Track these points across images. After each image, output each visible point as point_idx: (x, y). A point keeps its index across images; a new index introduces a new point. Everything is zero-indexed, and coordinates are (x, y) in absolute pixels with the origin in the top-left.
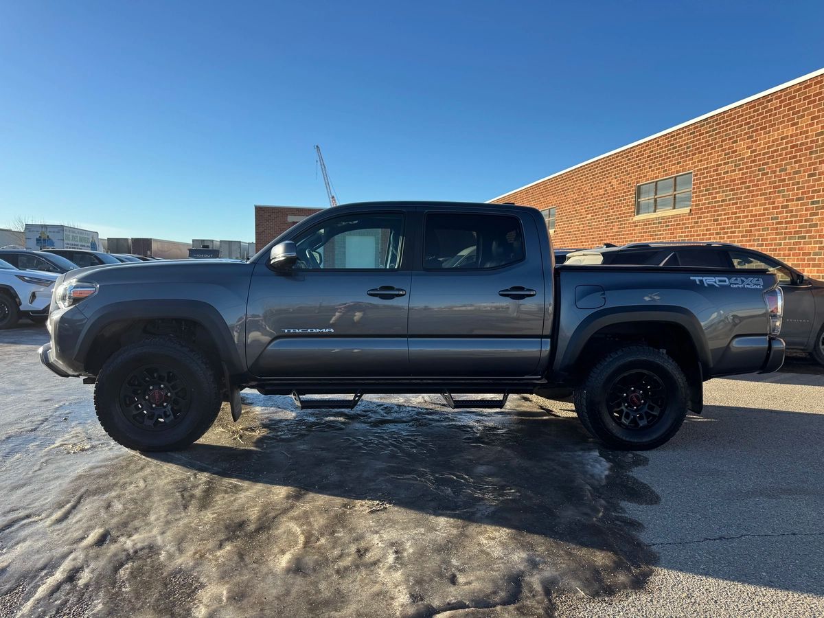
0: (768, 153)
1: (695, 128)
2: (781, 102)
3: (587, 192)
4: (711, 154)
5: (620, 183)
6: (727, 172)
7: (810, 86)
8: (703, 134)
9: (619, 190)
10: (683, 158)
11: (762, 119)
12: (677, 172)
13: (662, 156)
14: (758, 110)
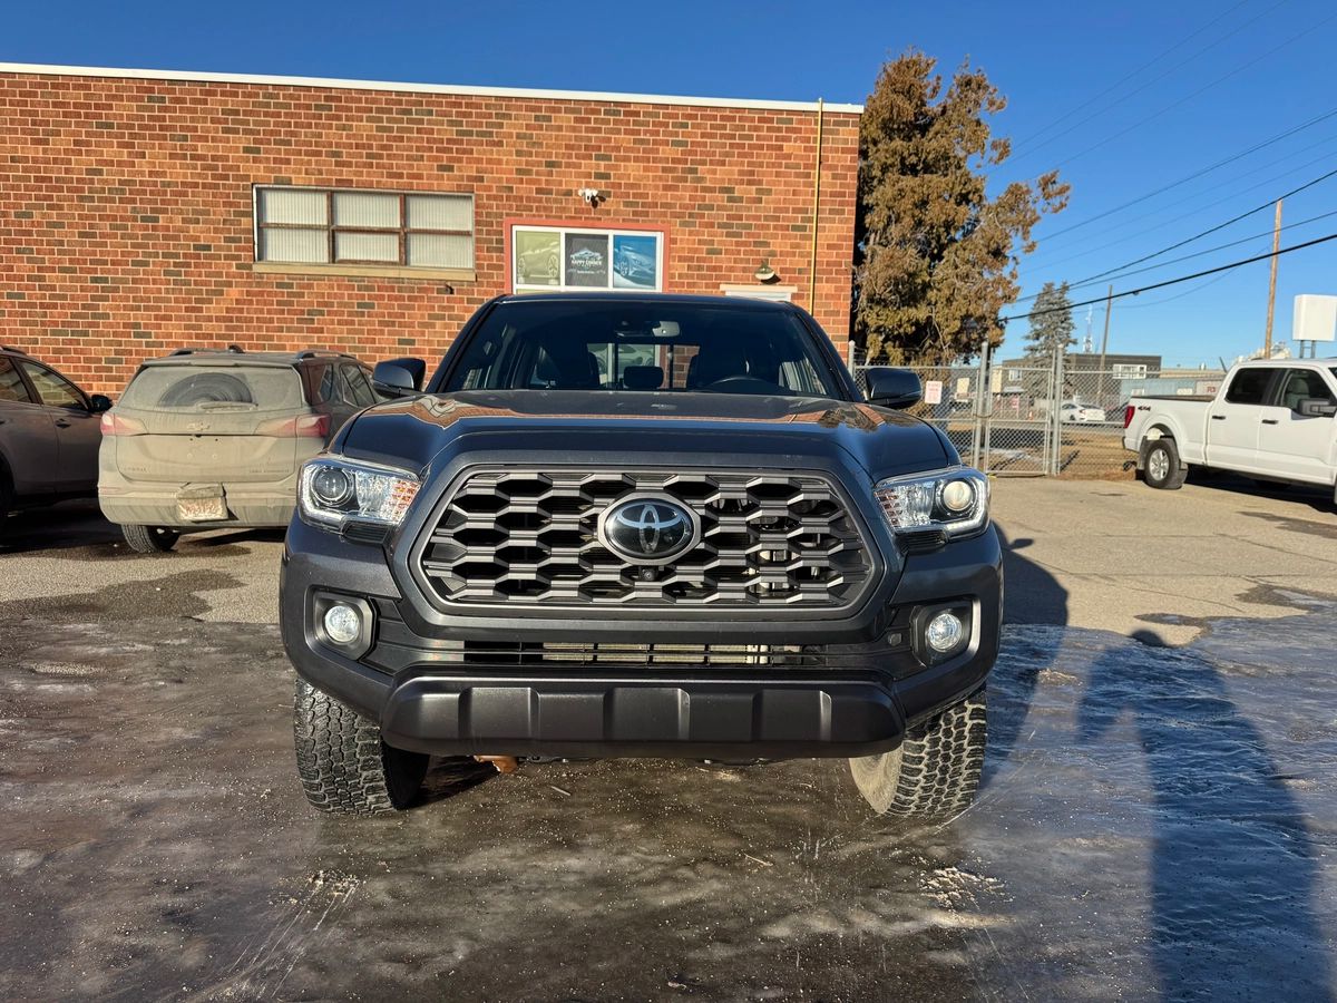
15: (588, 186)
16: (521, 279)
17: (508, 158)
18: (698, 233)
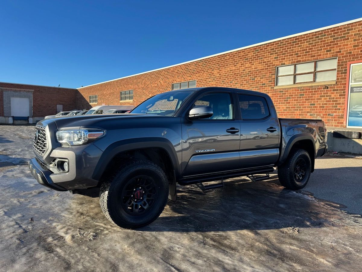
0: (225, 75)
1: (196, 63)
2: (230, 57)
3: (149, 85)
4: (203, 74)
5: (164, 82)
6: (210, 82)
7: (240, 52)
8: (200, 66)
9: (164, 85)
10: (192, 74)
11: (223, 62)
12: (190, 80)
13: (183, 73)
14: (221, 59)
16: (353, 81)
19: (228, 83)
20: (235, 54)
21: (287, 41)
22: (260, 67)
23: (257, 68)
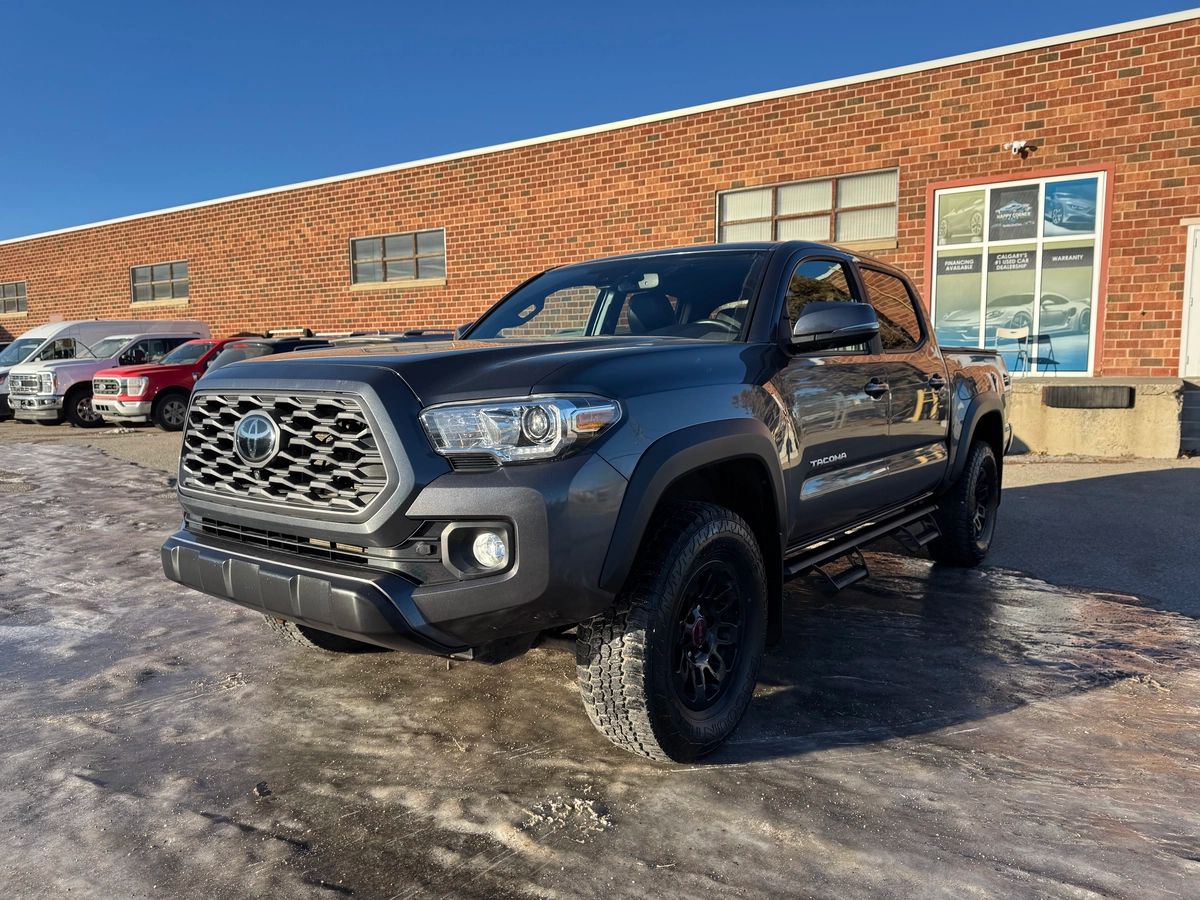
0: (551, 216)
1: (442, 169)
2: (563, 154)
3: (254, 243)
4: (471, 208)
5: (318, 234)
6: (497, 235)
7: (598, 141)
8: (456, 179)
9: (317, 245)
10: (427, 208)
11: (540, 172)
12: (420, 227)
13: (391, 202)
14: (534, 160)
15: (1017, 138)
16: (943, 241)
17: (934, 127)
18: (1151, 166)
19: (562, 241)
20: (581, 144)
21: (747, 113)
22: (666, 192)
23: (655, 195)
